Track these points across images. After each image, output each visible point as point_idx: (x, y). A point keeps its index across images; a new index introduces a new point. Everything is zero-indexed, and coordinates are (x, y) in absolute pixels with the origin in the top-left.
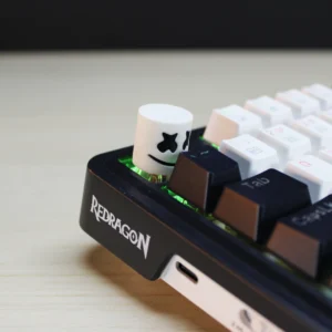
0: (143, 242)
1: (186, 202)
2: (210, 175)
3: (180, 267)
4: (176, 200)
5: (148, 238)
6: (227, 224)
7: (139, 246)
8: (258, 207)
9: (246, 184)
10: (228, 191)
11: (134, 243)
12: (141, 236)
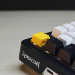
0: (38, 64)
1: (49, 53)
2: (56, 46)
3: (48, 71)
4: (46, 52)
5: (39, 63)
6: (60, 58)
7: (36, 65)
8: (70, 54)
9: (66, 48)
10: (61, 50)
11: (35, 64)
12: (37, 62)
